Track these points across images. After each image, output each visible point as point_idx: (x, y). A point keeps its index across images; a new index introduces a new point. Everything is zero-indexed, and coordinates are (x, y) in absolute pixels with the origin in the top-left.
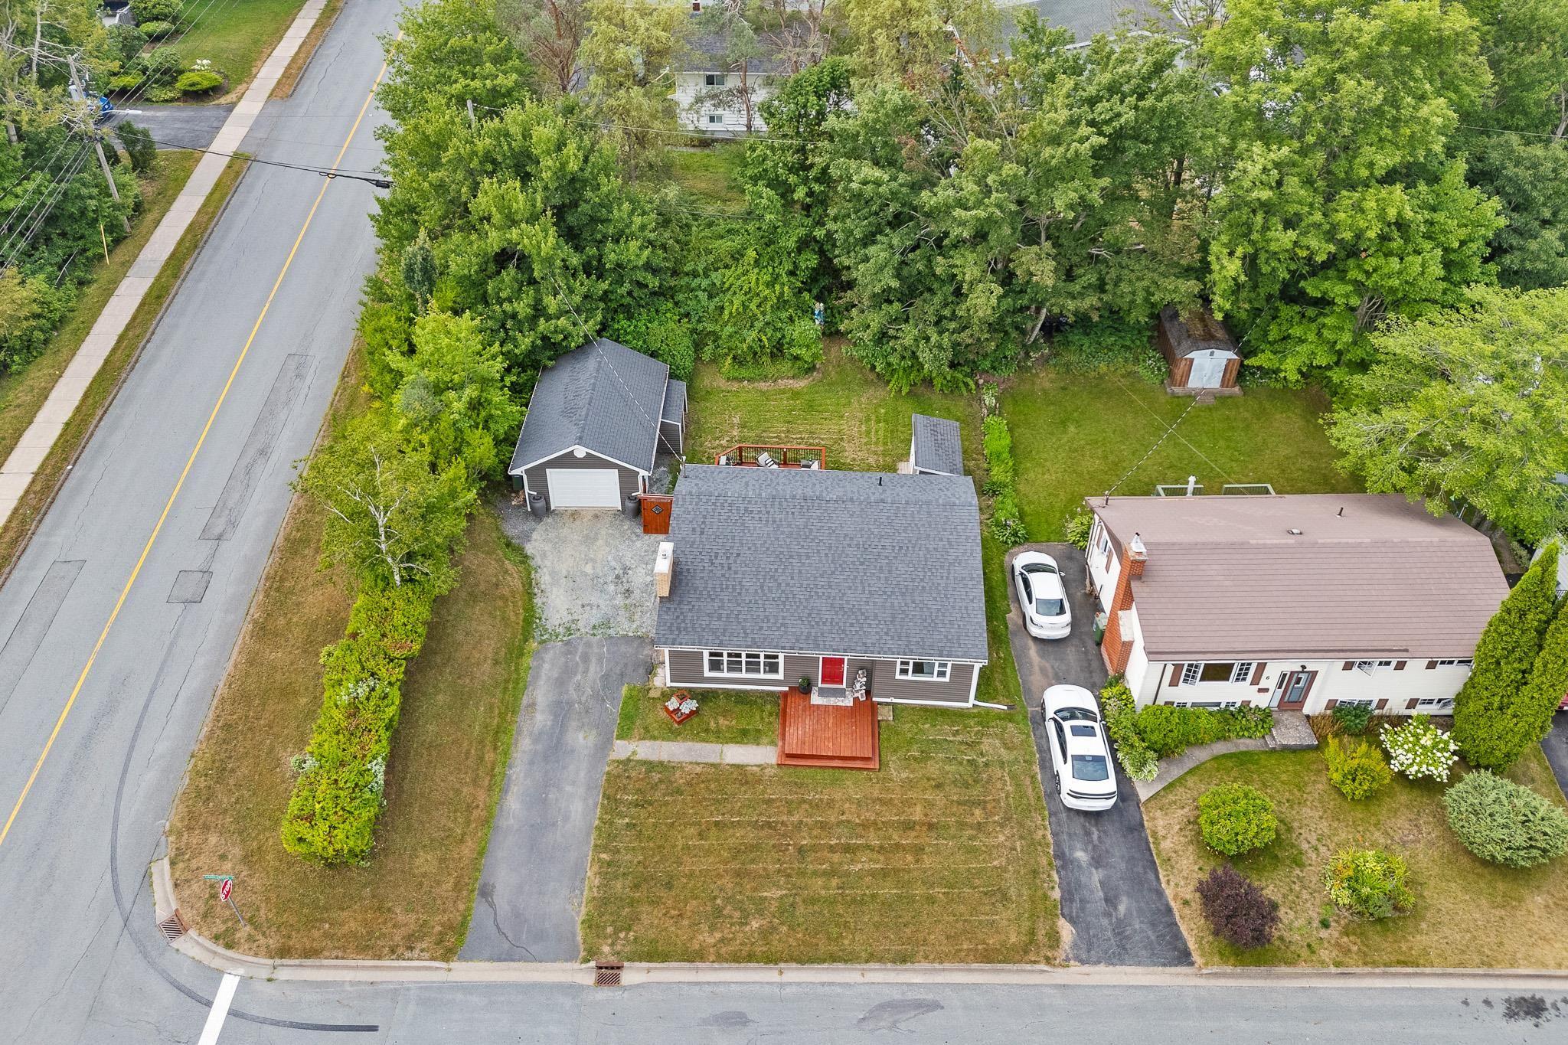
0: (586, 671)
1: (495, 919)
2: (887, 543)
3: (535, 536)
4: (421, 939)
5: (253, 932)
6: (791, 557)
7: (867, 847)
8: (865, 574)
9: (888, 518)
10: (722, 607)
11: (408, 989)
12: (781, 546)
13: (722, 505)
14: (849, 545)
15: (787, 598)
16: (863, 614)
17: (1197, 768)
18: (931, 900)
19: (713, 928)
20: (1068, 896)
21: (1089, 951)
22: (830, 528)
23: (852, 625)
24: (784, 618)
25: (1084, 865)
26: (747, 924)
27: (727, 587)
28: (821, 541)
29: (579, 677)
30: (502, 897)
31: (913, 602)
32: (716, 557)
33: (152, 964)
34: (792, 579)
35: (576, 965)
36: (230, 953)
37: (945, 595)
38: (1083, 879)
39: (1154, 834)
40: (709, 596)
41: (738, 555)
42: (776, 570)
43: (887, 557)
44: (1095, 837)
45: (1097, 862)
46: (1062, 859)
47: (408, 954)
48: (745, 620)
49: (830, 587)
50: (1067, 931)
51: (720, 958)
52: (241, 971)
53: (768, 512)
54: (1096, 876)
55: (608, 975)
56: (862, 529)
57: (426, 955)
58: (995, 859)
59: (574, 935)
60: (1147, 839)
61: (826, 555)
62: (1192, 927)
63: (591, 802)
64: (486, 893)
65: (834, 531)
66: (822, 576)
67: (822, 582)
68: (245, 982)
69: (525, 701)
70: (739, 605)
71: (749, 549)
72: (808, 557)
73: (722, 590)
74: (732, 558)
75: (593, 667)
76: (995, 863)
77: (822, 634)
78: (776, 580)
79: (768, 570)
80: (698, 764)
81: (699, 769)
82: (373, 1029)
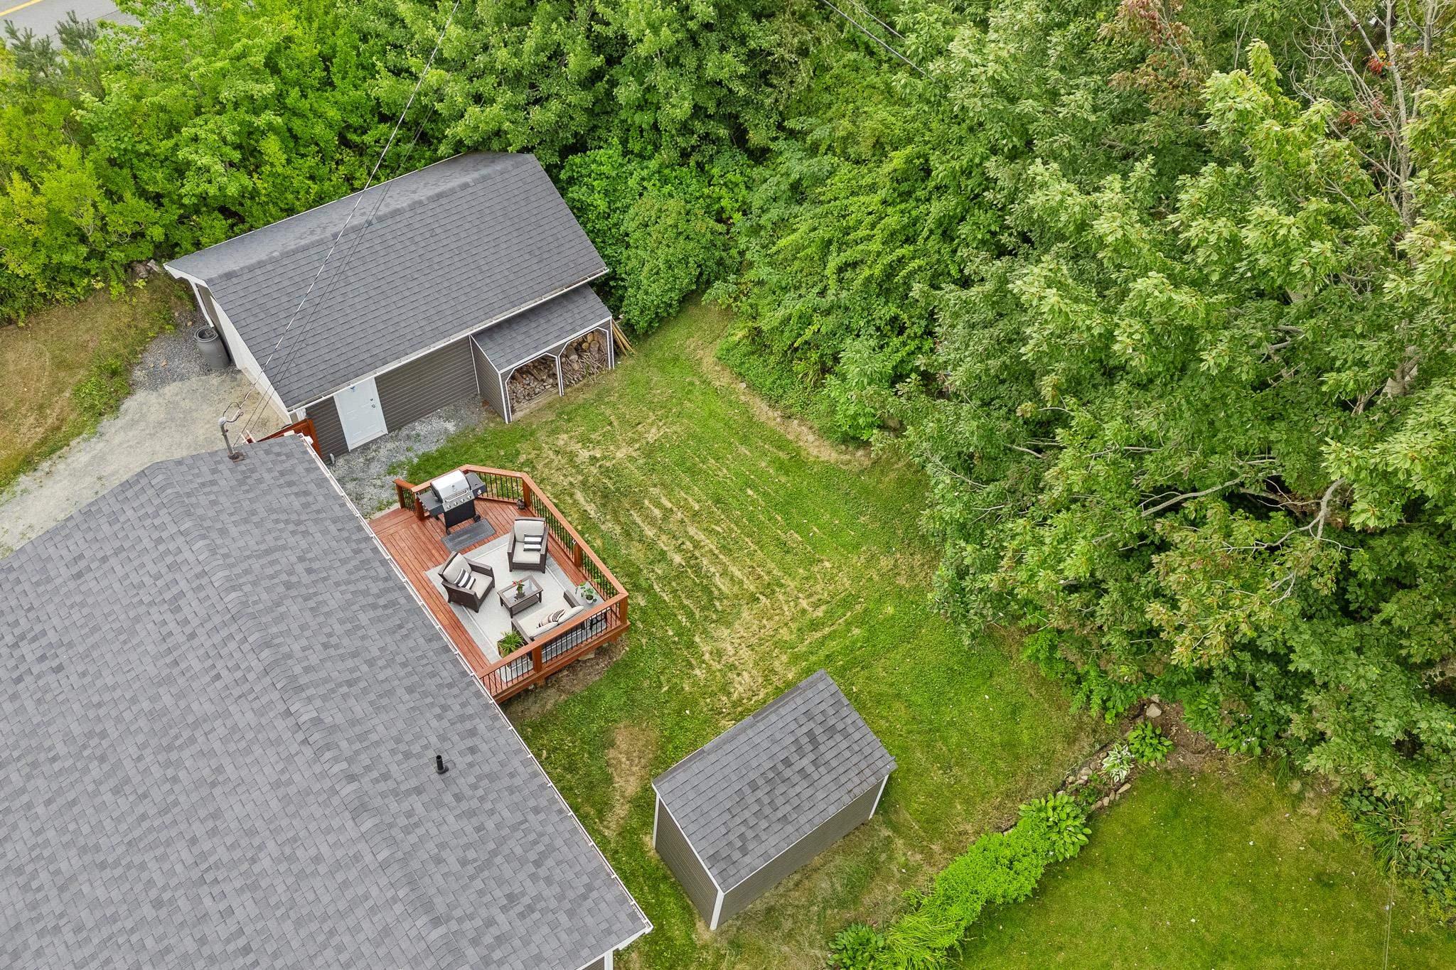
2: (245, 907)
3: (171, 388)
6: (102, 759)
9: (317, 859)
12: (119, 719)
14: (192, 842)
22: (219, 769)
28: (175, 780)
32: (34, 640)
34: (48, 802)
41: (60, 668)
42: (54, 758)
49: (63, 887)
53: (192, 635)
56: (251, 833)
61: (144, 817)
65: (213, 785)
66: (84, 850)
67: (69, 862)
71: (84, 674)
72: (118, 789)
74: (45, 666)
78: (29, 777)
79: (47, 744)
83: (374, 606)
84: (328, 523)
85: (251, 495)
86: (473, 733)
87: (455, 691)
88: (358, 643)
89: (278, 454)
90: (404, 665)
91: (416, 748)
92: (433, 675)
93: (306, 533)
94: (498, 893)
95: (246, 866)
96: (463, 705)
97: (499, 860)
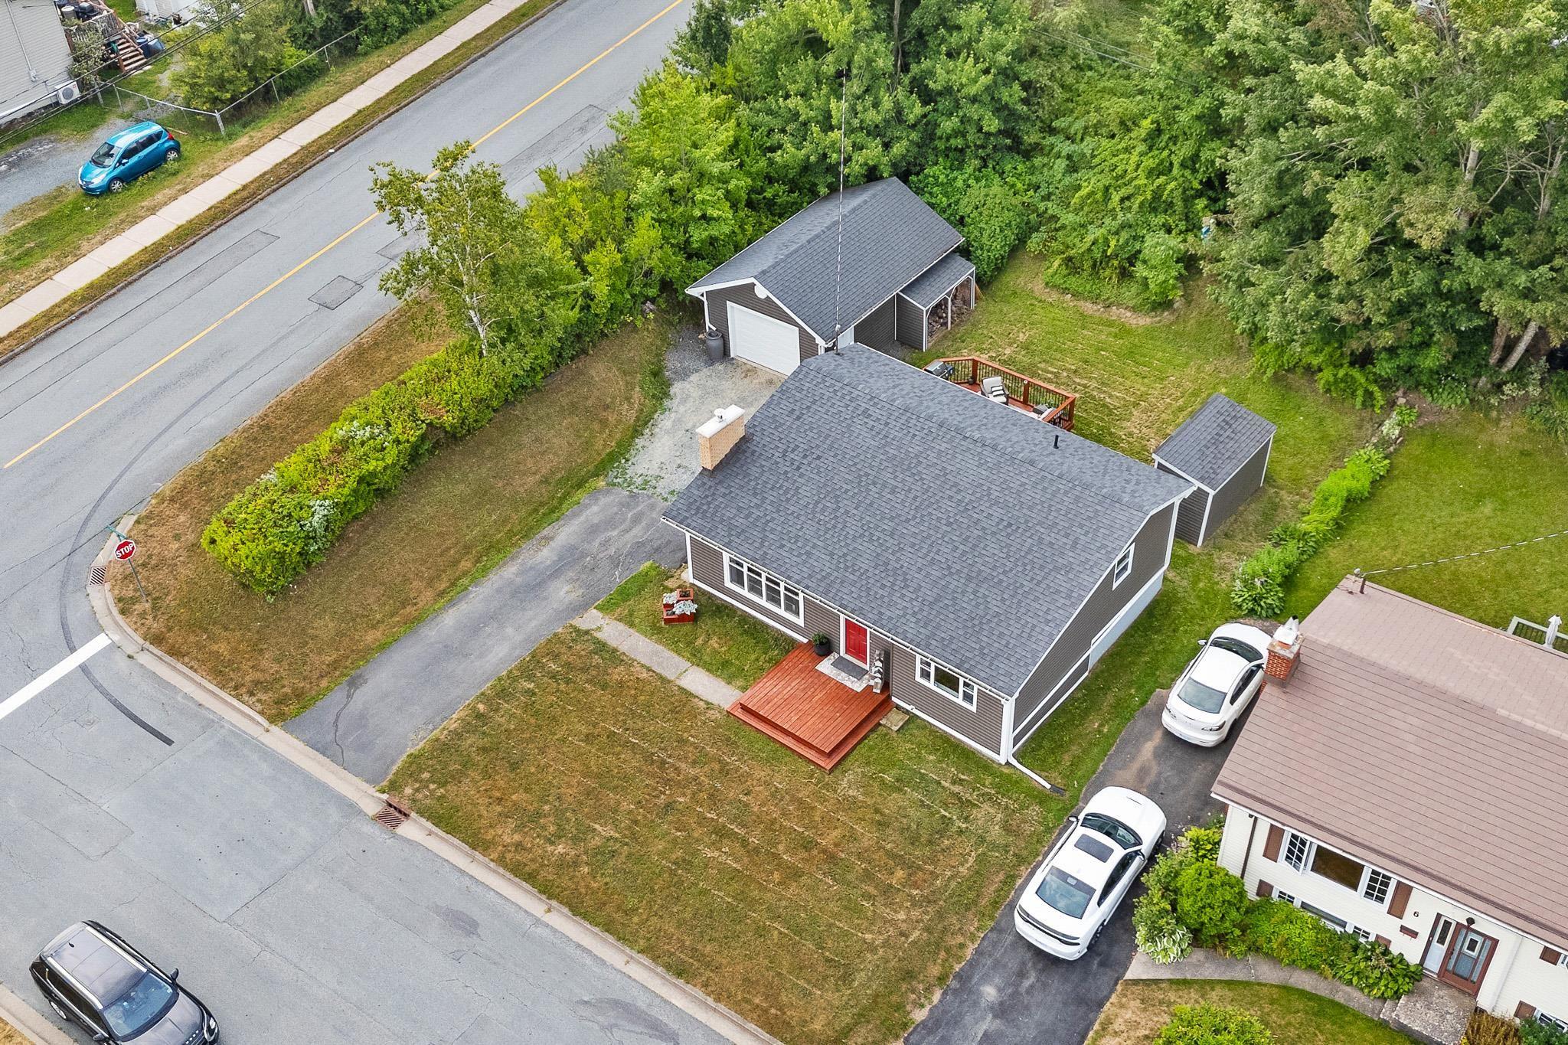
0: (627, 531)
1: (342, 710)
2: (997, 512)
3: (694, 378)
4: (266, 690)
5: (149, 610)
6: (874, 484)
7: (744, 843)
8: (943, 537)
10: (757, 506)
11: (222, 727)
12: (871, 467)
13: (843, 397)
14: (950, 498)
15: (834, 527)
16: (905, 580)
17: (1247, 984)
19: (518, 829)
20: (932, 1026)
23: (883, 586)
24: (815, 546)
25: (983, 1004)
26: (552, 843)
27: (782, 486)
28: (922, 479)
29: (615, 533)
31: (975, 593)
32: (793, 450)
33: (61, 595)
34: (856, 508)
35: (372, 790)
36: (119, 618)
37: (1020, 602)
38: (968, 1019)
39: (1109, 1022)
40: (754, 488)
41: (819, 457)
42: (846, 491)
43: (984, 529)
44: (1027, 983)
45: (1001, 1011)
46: (964, 985)
47: (246, 698)
48: (772, 531)
49: (892, 535)
51: (501, 861)
52: (116, 638)
53: (886, 424)
54: (987, 1023)
55: (392, 815)
57: (259, 707)
58: (872, 932)
59: (393, 762)
60: (1092, 1023)
61: (916, 497)
64: (354, 683)
65: (945, 474)
66: (891, 518)
67: (887, 526)
68: (115, 647)
69: (545, 532)
70: (778, 511)
71: (836, 456)
72: (893, 492)
73: (772, 489)
74: (809, 458)
75: (635, 530)
76: (868, 936)
77: (842, 582)
78: (837, 502)
79: (837, 487)
80: (649, 670)
81: (644, 675)
82: (169, 742)
95: (986, 498)
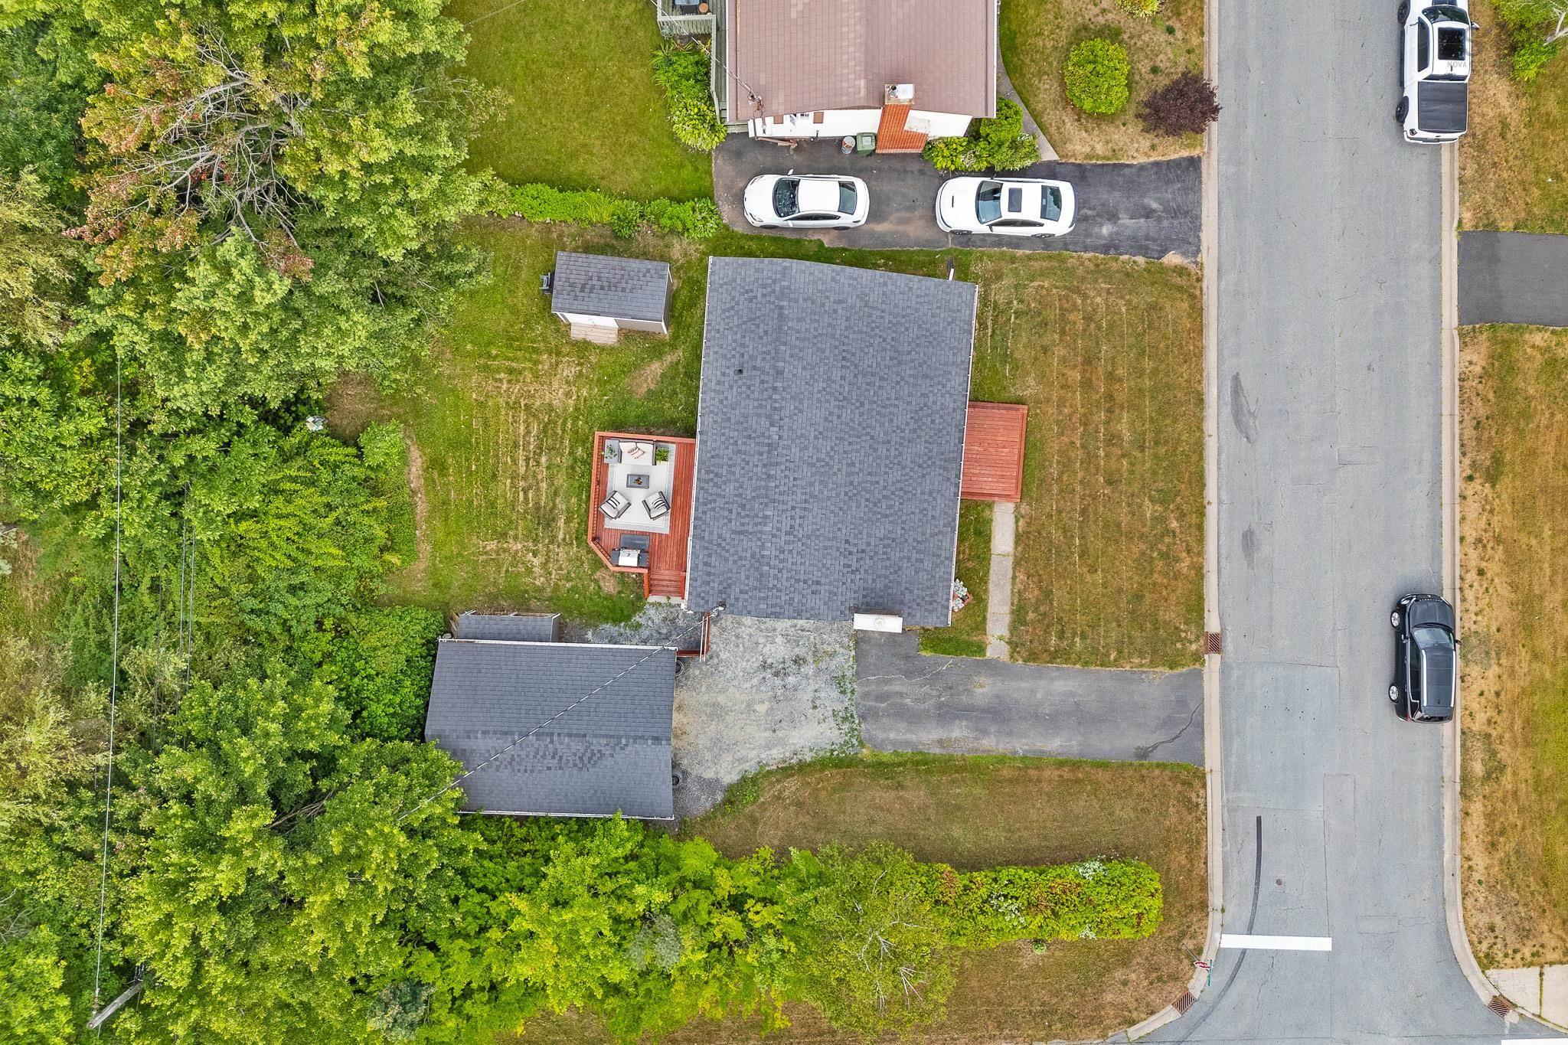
0: (901, 694)
1: (1168, 742)
2: (836, 374)
3: (710, 774)
4: (1190, 800)
5: (1188, 936)
6: (851, 483)
7: (1108, 422)
8: (875, 402)
9: (804, 368)
10: (909, 559)
11: (1228, 800)
12: (838, 495)
13: (782, 561)
14: (839, 417)
15: (901, 489)
16: (921, 409)
17: (1020, 94)
18: (1155, 372)
19: (1177, 560)
20: (1144, 251)
21: (1191, 244)
22: (816, 438)
23: (933, 422)
24: (923, 493)
25: (1116, 229)
26: (1174, 533)
27: (884, 553)
28: (832, 449)
29: (908, 701)
30: (1145, 740)
31: (909, 353)
32: (849, 566)
33: (1213, 1008)
34: (878, 483)
35: (1206, 670)
36: (1205, 951)
37: (904, 317)
38: (1128, 233)
39: (1088, 156)
40: (896, 572)
41: (847, 542)
42: (867, 500)
43: (855, 376)
44: (1089, 213)
45: (1113, 217)
46: (1110, 247)
47: (1202, 807)
48: (923, 534)
49: (889, 442)
50: (1172, 259)
51: (1200, 554)
52: (1218, 933)
53: (793, 508)
54: (1125, 221)
55: (1215, 644)
56: (819, 400)
57: (1202, 792)
58: (1120, 309)
59: (1181, 674)
60: (1093, 165)
61: (850, 444)
62: (1174, 150)
63: (1056, 674)
64: (1143, 753)
65: (821, 433)
66: (876, 450)
67: (882, 450)
68: (1225, 929)
69: (937, 751)
70: (906, 540)
71: (839, 529)
72: (853, 464)
73: (888, 559)
74: (851, 548)
75: (896, 688)
76: (1124, 309)
77: (942, 454)
78: (879, 500)
79: (867, 510)
80: (1014, 578)
81: (1021, 577)
82: (1259, 820)
83: (717, 475)
84: (707, 538)
85: (730, 575)
86: (719, 383)
87: (712, 408)
88: (734, 457)
89: (703, 598)
90: (723, 434)
91: (744, 388)
92: (715, 422)
93: (720, 536)
94: (754, 306)
95: (828, 390)
96: (714, 399)
97: (745, 319)
